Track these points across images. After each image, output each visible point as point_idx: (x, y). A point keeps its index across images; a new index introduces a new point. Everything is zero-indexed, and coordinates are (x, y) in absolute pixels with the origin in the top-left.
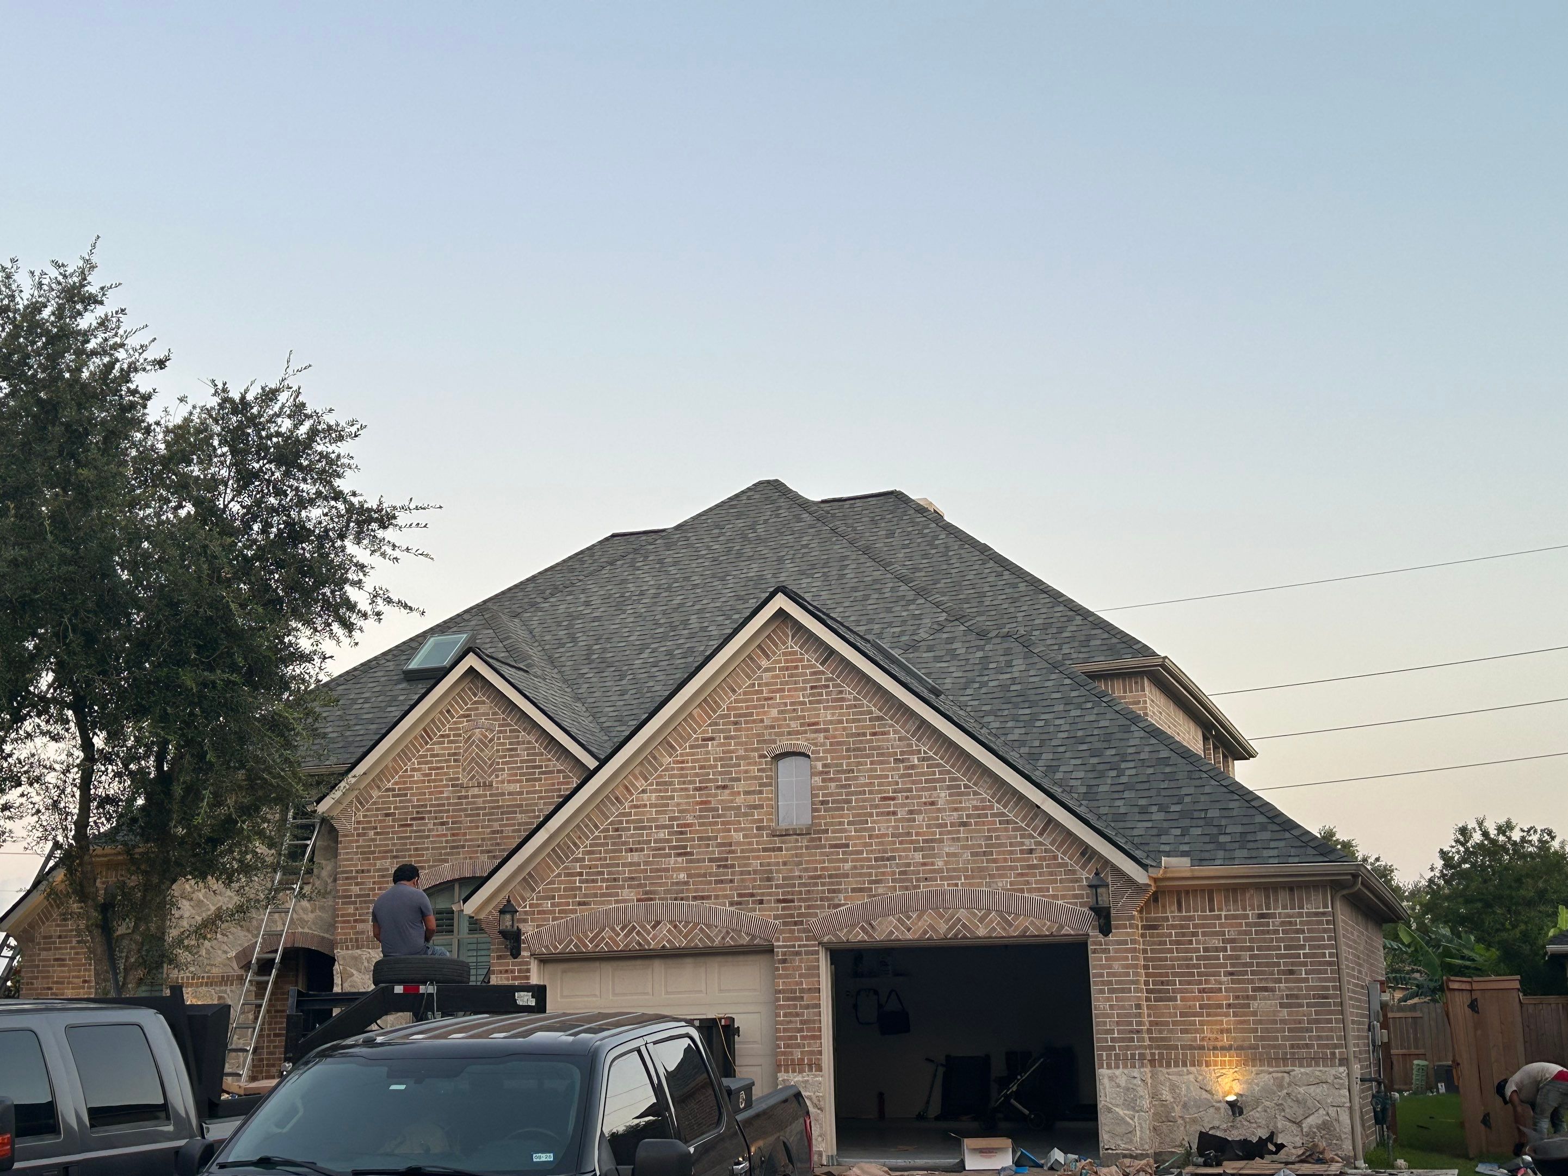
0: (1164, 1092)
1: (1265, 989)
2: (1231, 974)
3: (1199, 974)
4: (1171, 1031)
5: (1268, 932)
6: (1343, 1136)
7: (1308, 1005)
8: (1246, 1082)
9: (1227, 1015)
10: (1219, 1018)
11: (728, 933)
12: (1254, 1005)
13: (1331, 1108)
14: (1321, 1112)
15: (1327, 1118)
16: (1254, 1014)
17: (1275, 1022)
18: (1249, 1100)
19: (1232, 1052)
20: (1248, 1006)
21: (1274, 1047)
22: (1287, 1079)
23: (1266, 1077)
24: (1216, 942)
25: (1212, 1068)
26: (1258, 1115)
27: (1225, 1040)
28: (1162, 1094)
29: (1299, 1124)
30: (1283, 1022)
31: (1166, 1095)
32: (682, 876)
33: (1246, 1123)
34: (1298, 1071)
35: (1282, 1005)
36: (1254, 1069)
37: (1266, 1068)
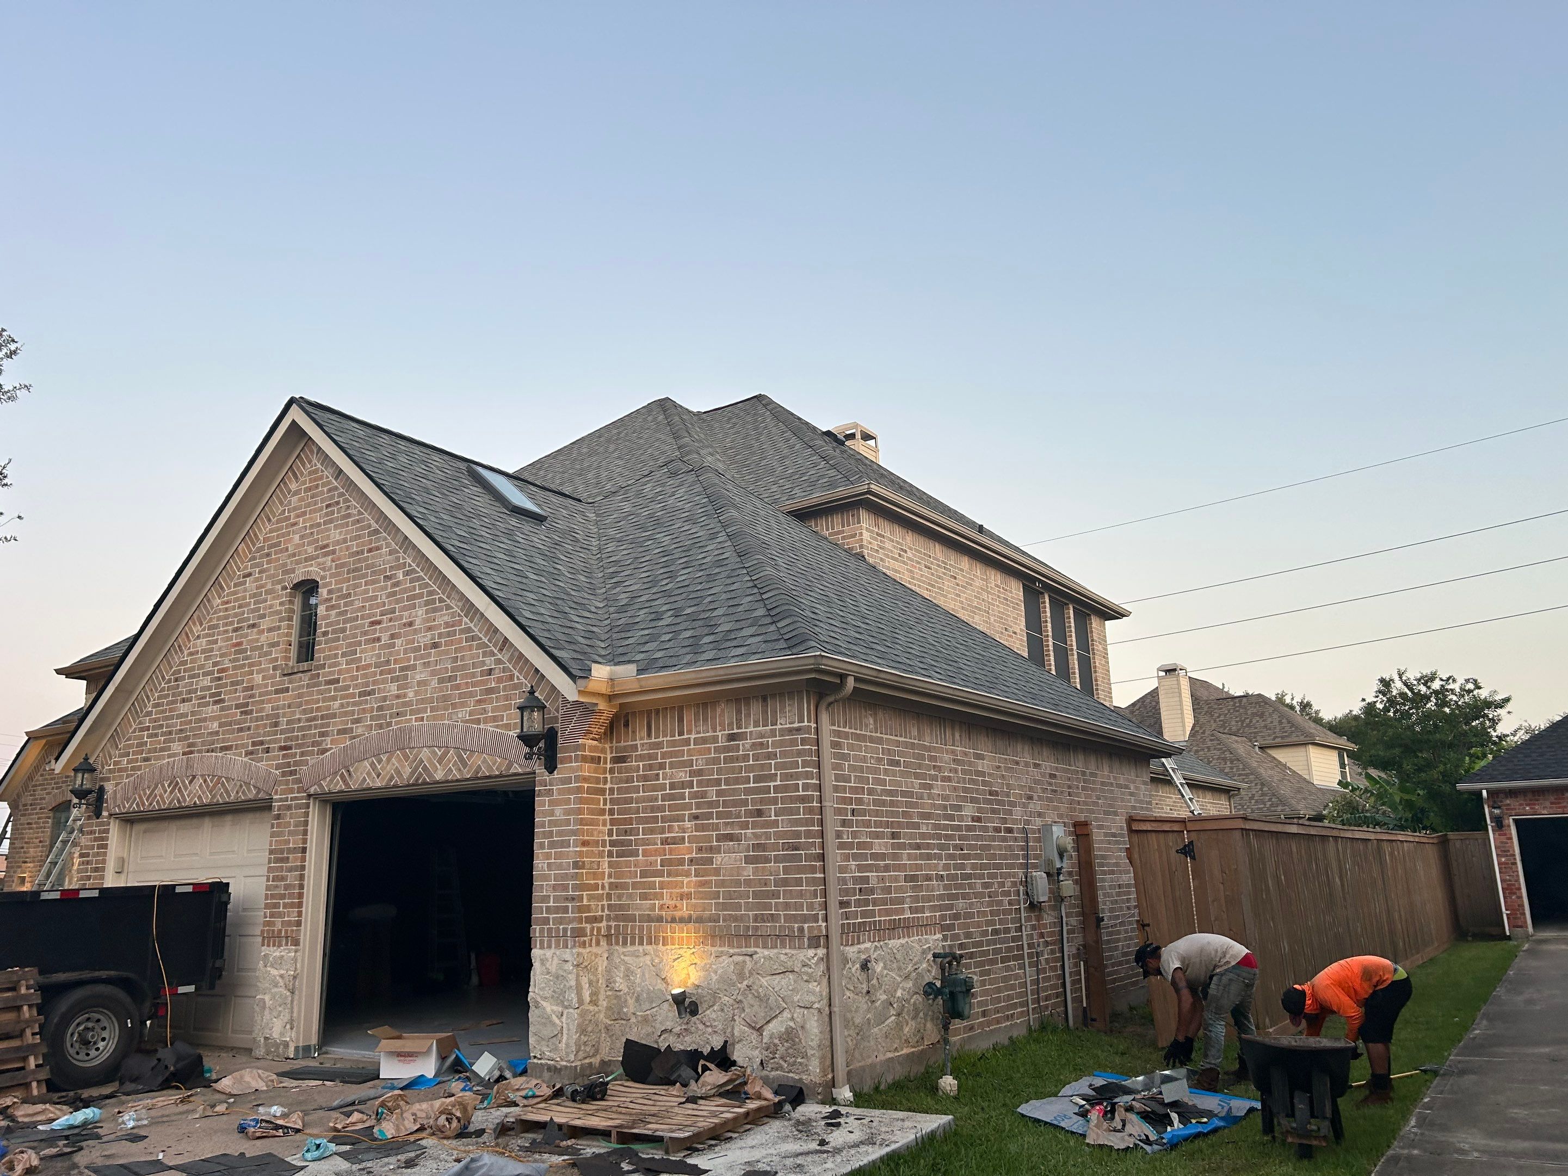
0: (618, 979)
1: (730, 837)
2: (696, 817)
3: (664, 819)
4: (630, 896)
5: (737, 759)
6: (810, 1052)
7: (777, 859)
8: (704, 969)
9: (688, 874)
10: (680, 878)
11: (241, 786)
12: (718, 859)
13: (798, 1010)
14: (786, 1014)
15: (792, 1024)
16: (717, 872)
17: (738, 883)
18: (705, 993)
19: (691, 925)
20: (710, 861)
21: (736, 919)
22: (749, 965)
23: (725, 960)
24: (682, 775)
25: (669, 947)
26: (714, 1016)
27: (684, 909)
28: (615, 982)
29: (760, 1030)
30: (748, 883)
31: (620, 983)
32: (215, 726)
33: (701, 1026)
34: (762, 953)
35: (748, 860)
36: (714, 949)
37: (725, 949)
